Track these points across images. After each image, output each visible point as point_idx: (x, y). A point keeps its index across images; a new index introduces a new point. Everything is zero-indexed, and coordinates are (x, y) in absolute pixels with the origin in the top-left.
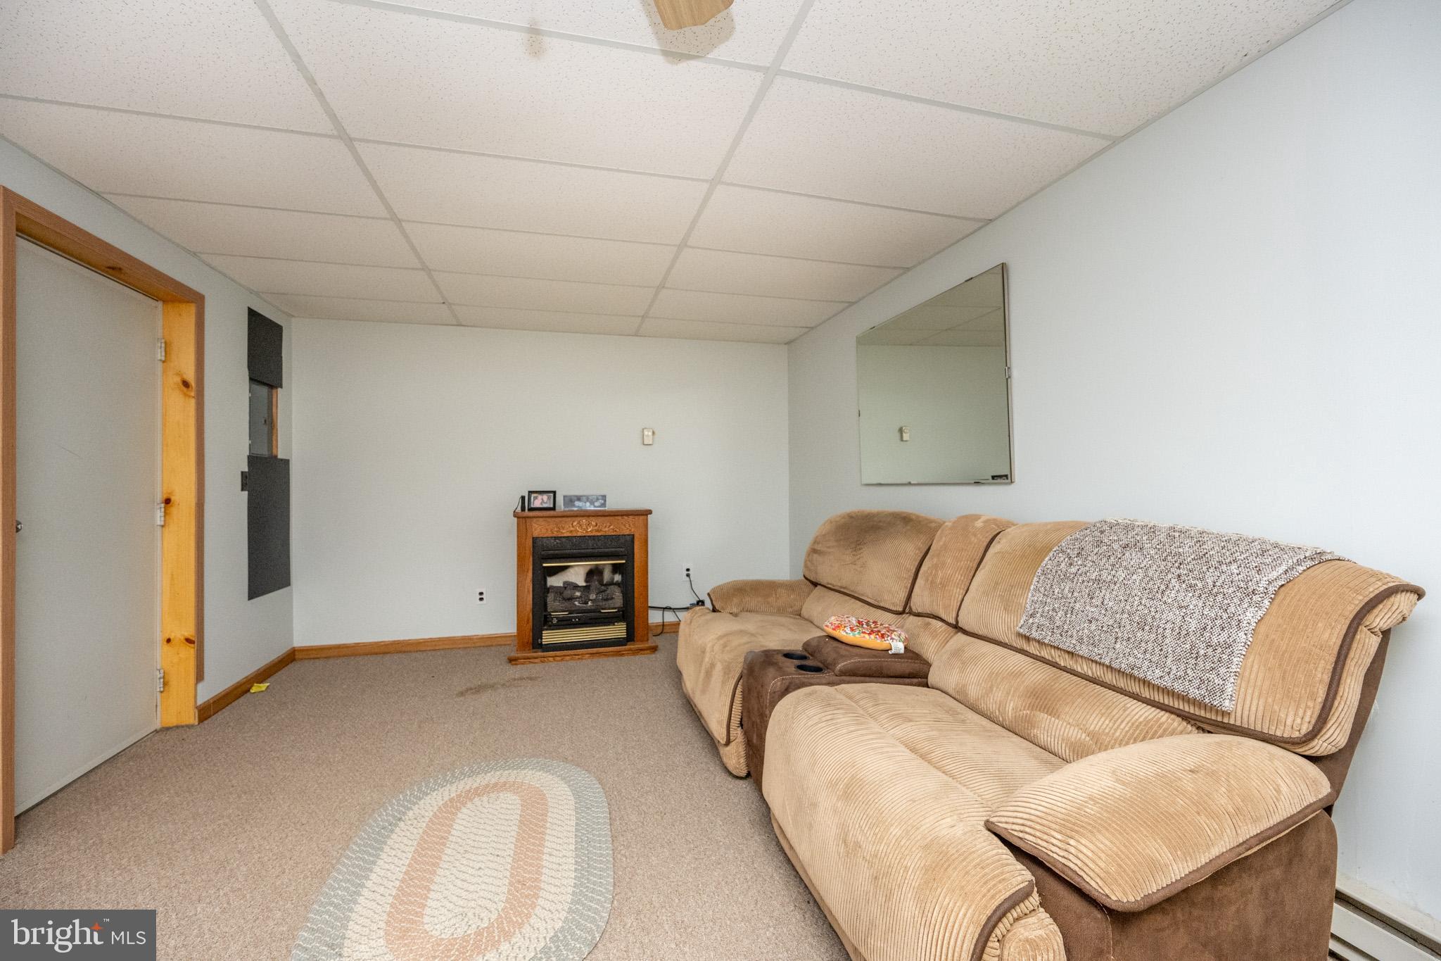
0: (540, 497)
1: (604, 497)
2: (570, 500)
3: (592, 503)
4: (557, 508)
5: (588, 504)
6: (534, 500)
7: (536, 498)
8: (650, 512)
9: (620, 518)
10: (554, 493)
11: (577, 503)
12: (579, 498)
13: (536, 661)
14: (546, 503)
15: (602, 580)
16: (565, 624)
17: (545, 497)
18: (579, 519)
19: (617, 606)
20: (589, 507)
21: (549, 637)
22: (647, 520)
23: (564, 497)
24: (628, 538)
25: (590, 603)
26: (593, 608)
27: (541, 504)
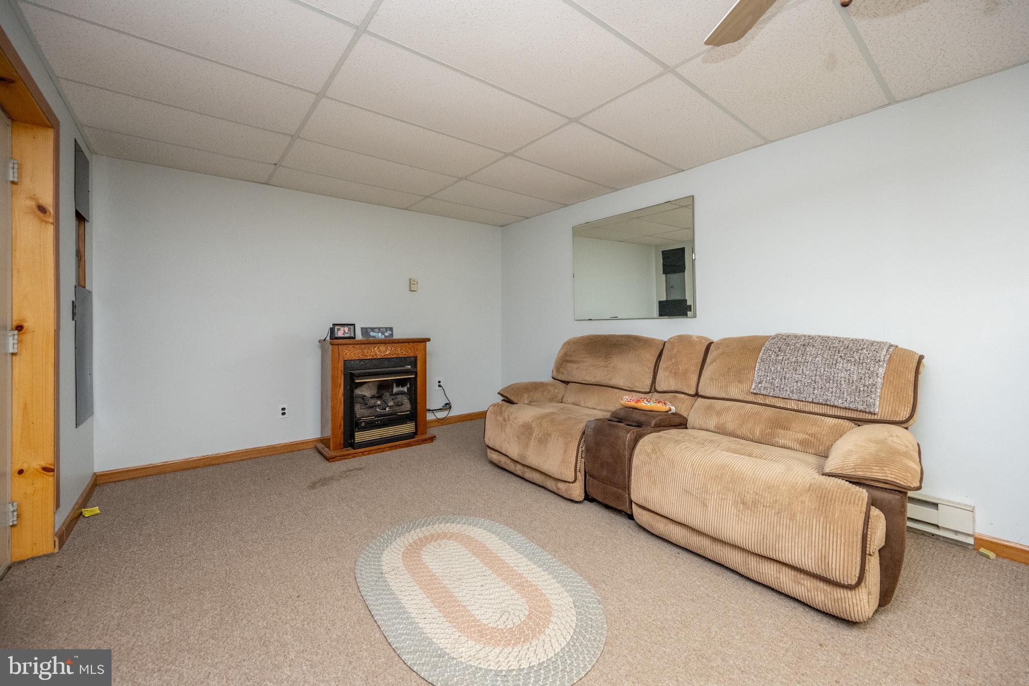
0: (342, 329)
1: (391, 329)
2: (365, 331)
3: (383, 333)
4: (356, 338)
5: (380, 334)
6: (337, 332)
7: (339, 330)
8: (429, 340)
9: (407, 344)
10: (354, 325)
11: (372, 334)
12: (373, 329)
13: (350, 457)
14: (347, 333)
15: (392, 391)
16: (371, 425)
17: (346, 329)
18: (378, 345)
19: (407, 409)
20: (380, 336)
21: (360, 436)
22: (425, 346)
23: (362, 328)
24: (412, 359)
25: (387, 409)
26: (390, 412)
27: (344, 334)
